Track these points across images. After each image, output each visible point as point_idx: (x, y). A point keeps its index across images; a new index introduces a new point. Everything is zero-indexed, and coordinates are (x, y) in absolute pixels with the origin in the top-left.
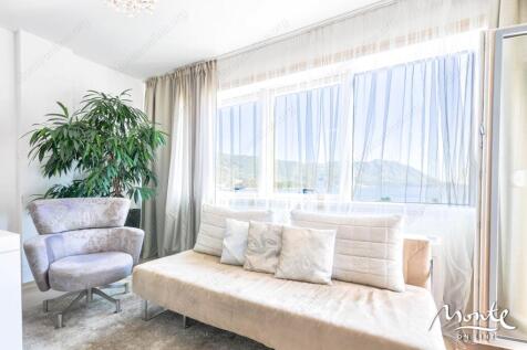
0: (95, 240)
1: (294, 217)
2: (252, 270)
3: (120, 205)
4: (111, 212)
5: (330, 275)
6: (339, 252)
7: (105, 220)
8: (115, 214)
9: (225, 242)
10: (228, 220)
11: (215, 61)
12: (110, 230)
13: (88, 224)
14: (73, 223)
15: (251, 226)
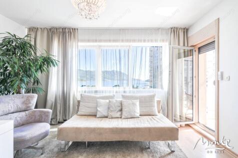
0: (18, 119)
1: (123, 97)
2: (112, 118)
3: (32, 97)
4: (27, 102)
5: (139, 114)
6: (141, 106)
7: (24, 107)
8: (30, 103)
9: (98, 109)
10: (98, 100)
11: (77, 29)
12: (27, 112)
13: (12, 110)
14: (4, 111)
15: (110, 102)
